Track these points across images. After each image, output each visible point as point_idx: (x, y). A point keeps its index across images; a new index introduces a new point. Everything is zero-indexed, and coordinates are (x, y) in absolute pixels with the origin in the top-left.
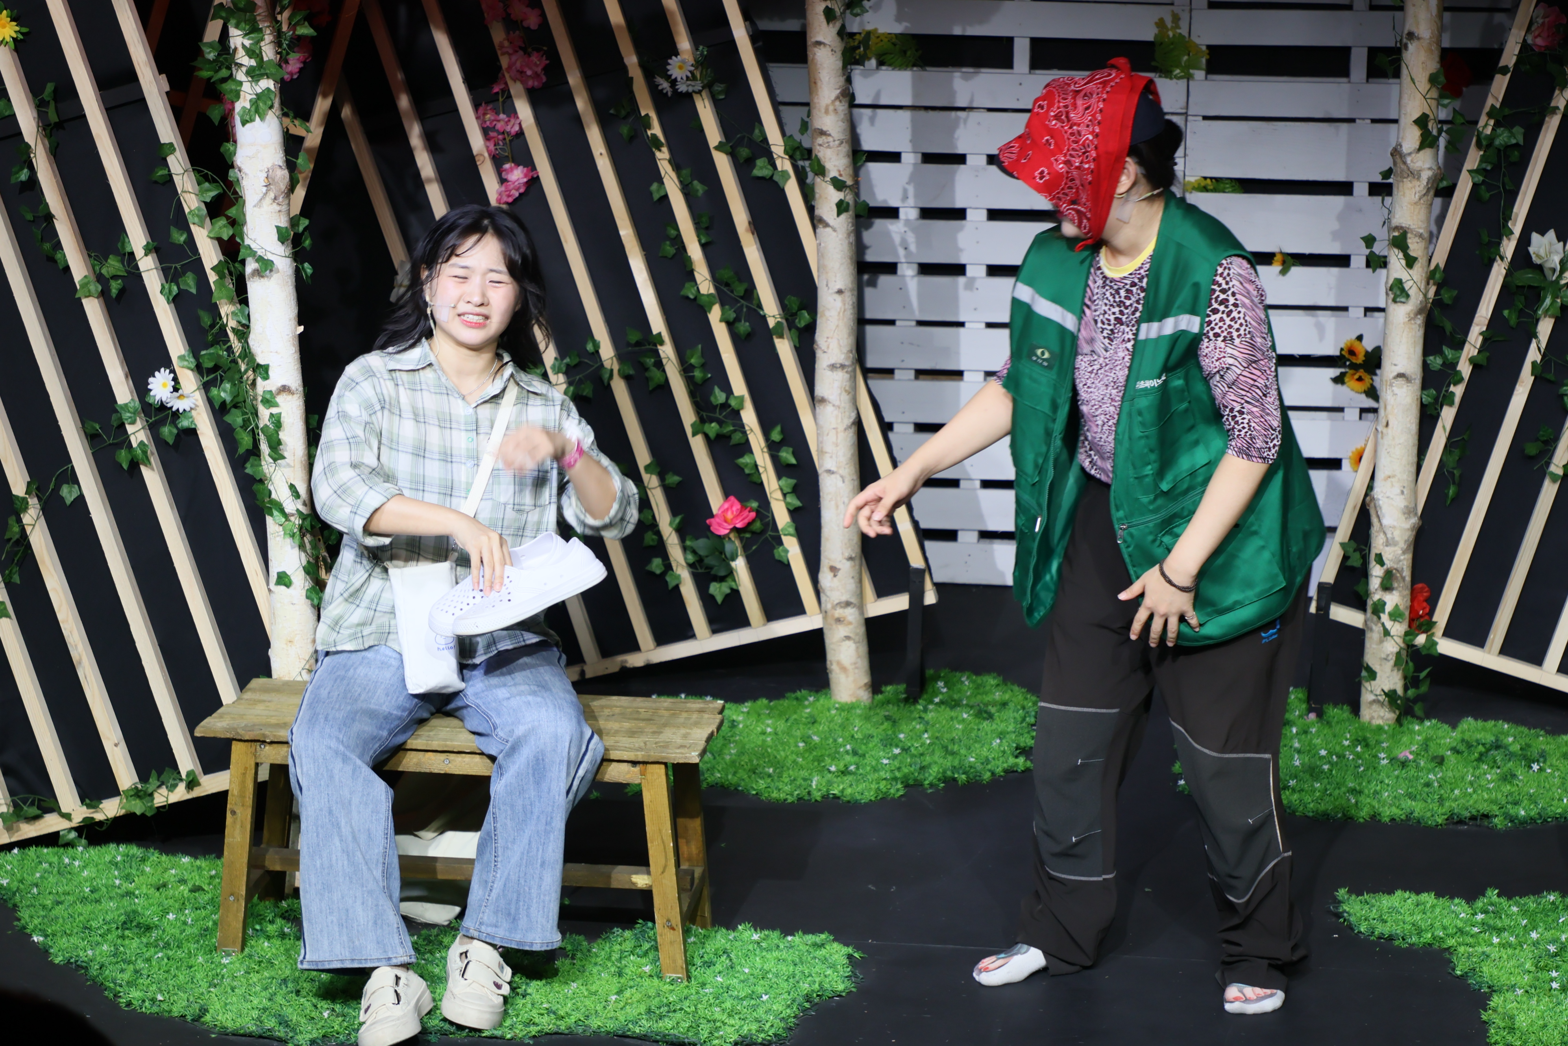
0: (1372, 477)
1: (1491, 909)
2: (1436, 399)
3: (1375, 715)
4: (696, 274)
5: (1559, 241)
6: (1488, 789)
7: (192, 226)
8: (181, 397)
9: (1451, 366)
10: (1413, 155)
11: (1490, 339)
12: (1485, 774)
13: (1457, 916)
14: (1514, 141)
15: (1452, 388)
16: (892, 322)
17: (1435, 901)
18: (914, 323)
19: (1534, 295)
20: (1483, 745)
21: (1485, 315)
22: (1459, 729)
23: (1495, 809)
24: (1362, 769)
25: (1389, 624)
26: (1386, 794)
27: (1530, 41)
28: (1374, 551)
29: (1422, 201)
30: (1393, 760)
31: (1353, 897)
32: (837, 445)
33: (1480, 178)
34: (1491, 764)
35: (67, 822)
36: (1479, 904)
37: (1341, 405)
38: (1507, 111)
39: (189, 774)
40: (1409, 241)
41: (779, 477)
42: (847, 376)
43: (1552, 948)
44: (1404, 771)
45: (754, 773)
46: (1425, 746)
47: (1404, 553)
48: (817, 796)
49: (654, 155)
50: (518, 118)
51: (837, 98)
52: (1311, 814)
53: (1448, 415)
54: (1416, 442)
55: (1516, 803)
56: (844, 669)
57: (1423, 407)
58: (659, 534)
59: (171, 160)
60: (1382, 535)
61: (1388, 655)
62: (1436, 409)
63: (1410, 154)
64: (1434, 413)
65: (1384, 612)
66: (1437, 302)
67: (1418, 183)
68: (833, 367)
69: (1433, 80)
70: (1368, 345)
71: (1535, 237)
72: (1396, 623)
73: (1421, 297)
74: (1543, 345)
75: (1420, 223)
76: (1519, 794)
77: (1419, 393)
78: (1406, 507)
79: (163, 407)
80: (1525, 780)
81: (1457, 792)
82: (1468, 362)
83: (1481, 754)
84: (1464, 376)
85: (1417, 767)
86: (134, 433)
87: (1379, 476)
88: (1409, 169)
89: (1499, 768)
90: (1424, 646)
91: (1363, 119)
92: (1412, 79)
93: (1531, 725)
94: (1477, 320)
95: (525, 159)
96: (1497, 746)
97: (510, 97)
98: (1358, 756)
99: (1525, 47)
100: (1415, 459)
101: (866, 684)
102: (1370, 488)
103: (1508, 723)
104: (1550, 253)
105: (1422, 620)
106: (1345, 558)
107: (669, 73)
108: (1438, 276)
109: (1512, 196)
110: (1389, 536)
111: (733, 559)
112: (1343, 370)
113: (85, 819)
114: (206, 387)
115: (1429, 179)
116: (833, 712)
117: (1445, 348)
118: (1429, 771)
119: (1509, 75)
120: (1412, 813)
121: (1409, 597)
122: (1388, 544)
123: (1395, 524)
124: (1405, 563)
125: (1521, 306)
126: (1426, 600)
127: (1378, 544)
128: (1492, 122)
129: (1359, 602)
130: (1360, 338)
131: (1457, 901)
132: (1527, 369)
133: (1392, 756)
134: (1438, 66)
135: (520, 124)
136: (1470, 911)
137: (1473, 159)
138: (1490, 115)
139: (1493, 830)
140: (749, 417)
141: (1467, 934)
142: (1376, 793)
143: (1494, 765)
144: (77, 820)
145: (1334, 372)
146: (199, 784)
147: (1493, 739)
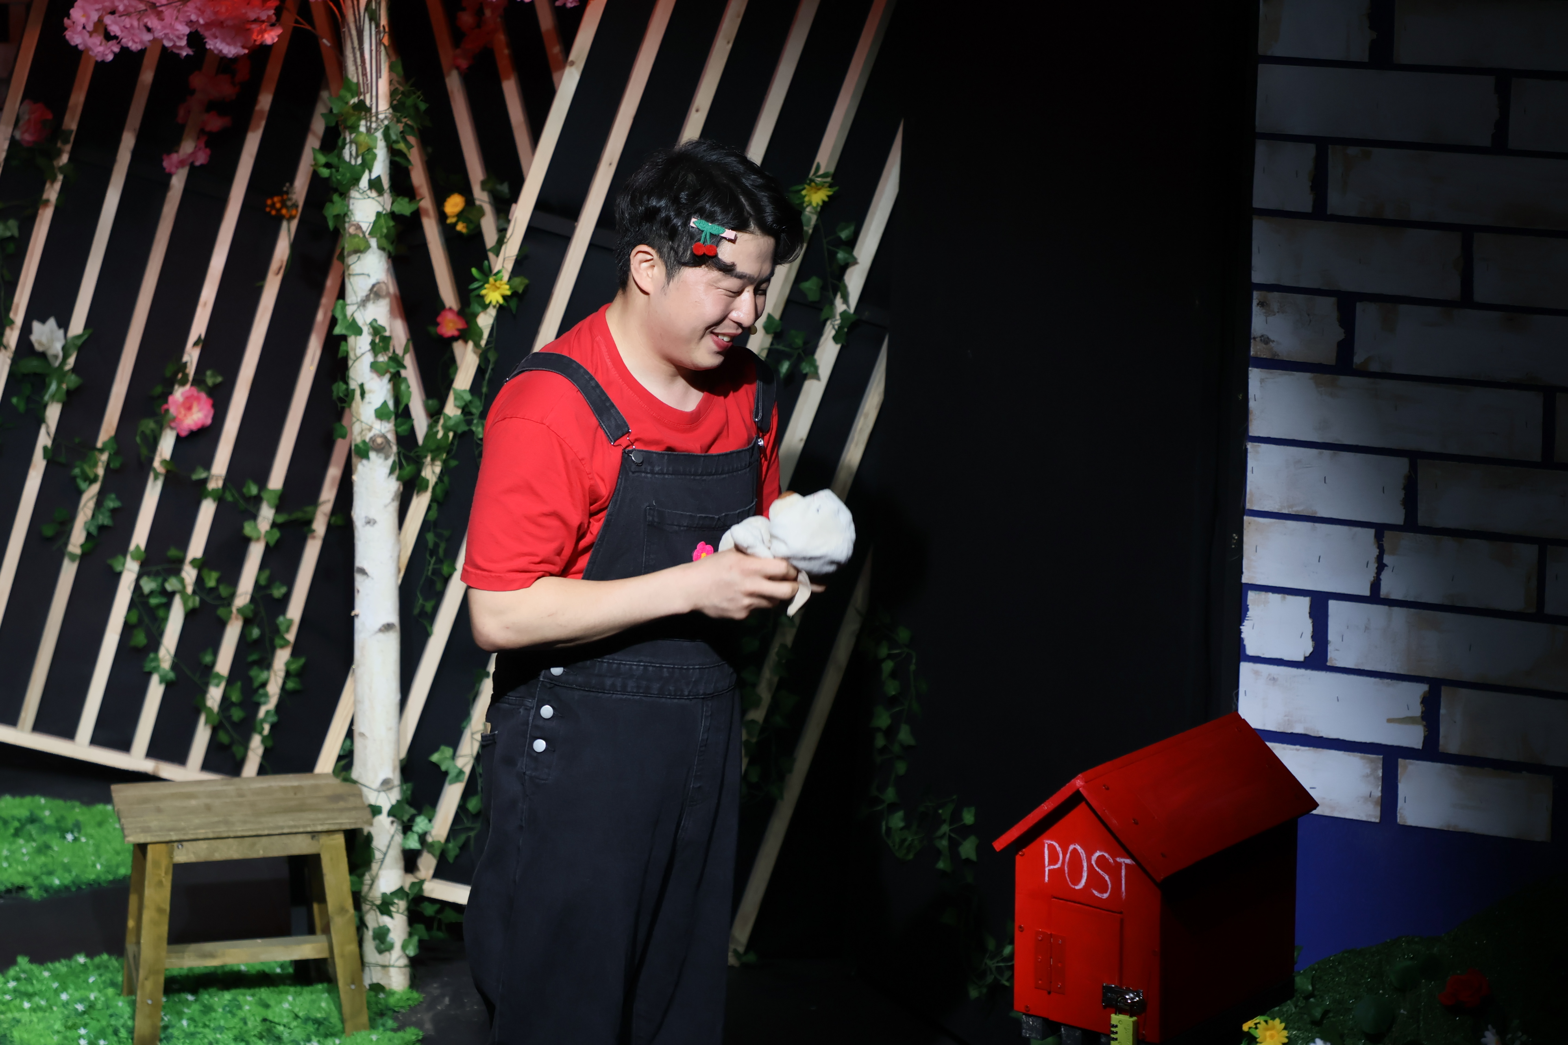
1: (23, 976)
5: (60, 328)
6: (23, 862)
12: (21, 847)
14: (8, 234)
19: (39, 382)
20: (19, 820)
23: (29, 880)
27: (18, 136)
34: (27, 838)
36: (12, 972)
43: (80, 1007)
55: (50, 873)
71: (36, 326)
74: (53, 430)
76: (54, 865)
80: (60, 851)
83: (17, 829)
89: (34, 840)
93: (67, 798)
96: (33, 819)
99: (13, 142)
103: (46, 798)
104: (52, 341)
109: (12, 285)
125: (28, 393)
132: (39, 452)
139: (29, 902)
143: (30, 838)
147: (29, 812)
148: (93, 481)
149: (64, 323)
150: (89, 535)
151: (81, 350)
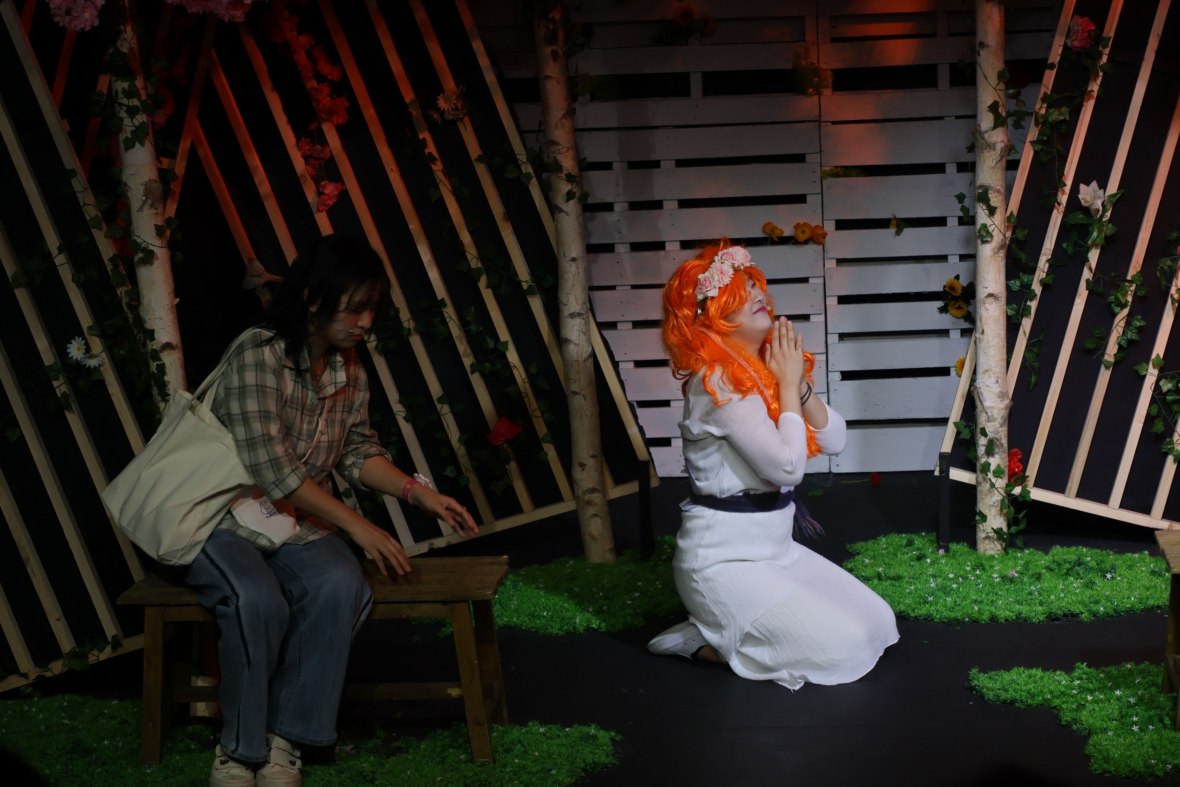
0: (975, 372)
1: (1084, 676)
2: (1017, 312)
3: (988, 547)
4: (467, 253)
5: (1100, 189)
6: (1076, 593)
7: (92, 230)
8: (92, 357)
9: (1027, 287)
10: (989, 132)
11: (1054, 265)
12: (1072, 583)
13: (1060, 683)
14: (1062, 118)
15: (1028, 303)
16: (613, 288)
17: (1042, 674)
18: (629, 287)
19: (1084, 231)
20: (1069, 563)
21: (1049, 248)
22: (1050, 553)
23: (1081, 608)
24: (981, 586)
25: (994, 480)
26: (1000, 602)
27: (1069, 43)
28: (980, 426)
29: (998, 166)
30: (1004, 578)
31: (982, 674)
32: (579, 373)
33: (1039, 147)
34: (1076, 577)
35: (25, 680)
36: (1076, 673)
37: (947, 328)
38: (1055, 97)
39: (114, 637)
40: (990, 196)
41: (537, 400)
42: (583, 321)
43: (1132, 701)
44: (1012, 585)
45: (533, 616)
46: (1026, 567)
47: (1001, 426)
48: (581, 629)
49: (431, 168)
50: (329, 147)
51: (564, 116)
52: (945, 620)
53: (1027, 324)
54: (1005, 344)
55: (1097, 602)
56: (594, 538)
57: (1009, 318)
58: (451, 447)
59: (74, 182)
60: (984, 414)
61: (994, 503)
62: (1018, 319)
63: (986, 132)
64: (1017, 322)
65: (989, 471)
66: (1014, 240)
67: (994, 153)
68: (573, 315)
69: (1000, 76)
70: (964, 282)
71: (1082, 187)
72: (999, 480)
73: (1002, 237)
74: (1094, 266)
75: (997, 182)
76: (1098, 596)
77: (1005, 307)
78: (1001, 392)
79: (78, 366)
80: (1102, 586)
81: (1052, 597)
82: (1039, 283)
83: (1068, 570)
84: (1037, 292)
85: (1022, 580)
86: (58, 387)
87: (980, 370)
88: (986, 142)
89: (1082, 579)
90: (1020, 495)
91: (950, 116)
92: (985, 77)
93: (1102, 548)
94: (1043, 252)
95: (336, 177)
96: (1079, 563)
97: (322, 132)
98: (978, 577)
99: (1066, 48)
100: (1005, 357)
101: (611, 549)
102: (973, 380)
103: (1086, 548)
104: (1094, 198)
105: (1017, 476)
106: (958, 433)
107: (439, 106)
108: (1012, 220)
109: (1063, 159)
110: (990, 414)
111: (508, 463)
112: (946, 302)
113: (38, 677)
114: (109, 349)
115: (1002, 149)
116: (588, 570)
117: (1021, 274)
118: (1031, 584)
119: (1055, 70)
120: (1020, 614)
121: (1007, 459)
122: (989, 420)
123: (993, 405)
124: (1003, 434)
125: (1075, 239)
126: (1020, 461)
127: (982, 420)
128: (1045, 105)
129: (970, 466)
130: (957, 277)
131: (1058, 673)
132: (1083, 285)
133: (1003, 575)
134: (1003, 66)
135: (331, 152)
136: (1068, 679)
137: (1033, 134)
138: (1043, 100)
139: (1081, 622)
140: (513, 356)
141: (1069, 695)
142: (992, 601)
143: (1078, 576)
144: (32, 677)
145: (940, 304)
146: (121, 645)
147: (1076, 558)
148: (1123, 306)
149: (1103, 185)
150: (1120, 347)
151: (1115, 206)
